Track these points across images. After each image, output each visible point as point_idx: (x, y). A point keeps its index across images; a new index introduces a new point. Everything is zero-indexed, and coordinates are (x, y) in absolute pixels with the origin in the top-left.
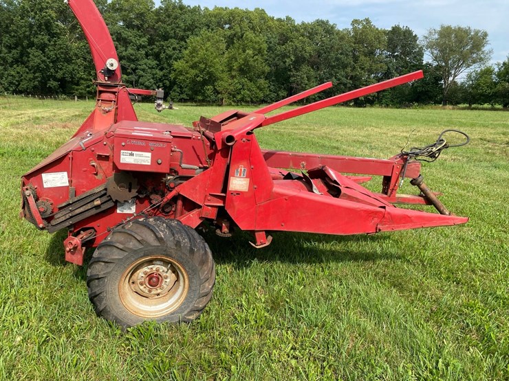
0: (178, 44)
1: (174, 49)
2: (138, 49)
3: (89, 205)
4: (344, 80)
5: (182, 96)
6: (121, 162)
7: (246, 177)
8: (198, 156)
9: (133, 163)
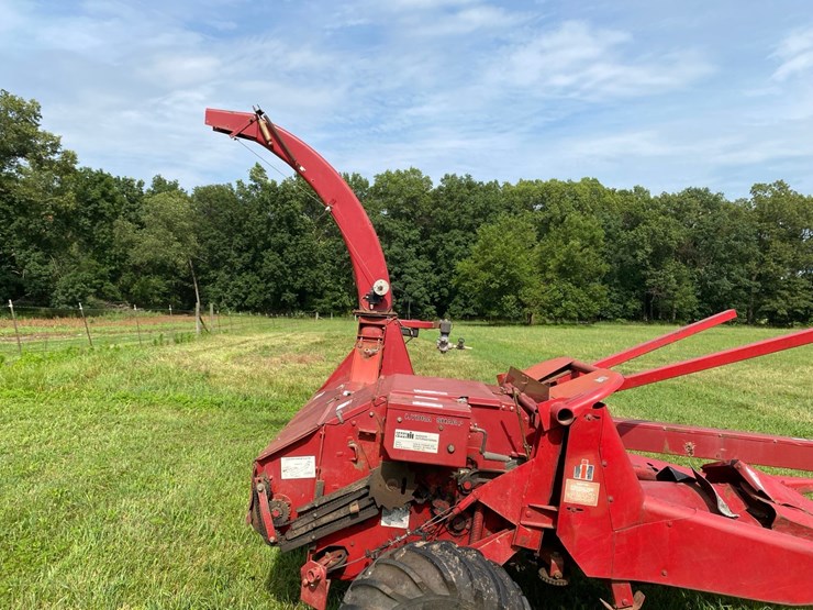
0: (463, 236)
1: (457, 243)
2: (406, 246)
3: (342, 510)
4: (745, 282)
5: (466, 311)
6: (395, 447)
7: (594, 481)
8: (509, 438)
9: (412, 449)
